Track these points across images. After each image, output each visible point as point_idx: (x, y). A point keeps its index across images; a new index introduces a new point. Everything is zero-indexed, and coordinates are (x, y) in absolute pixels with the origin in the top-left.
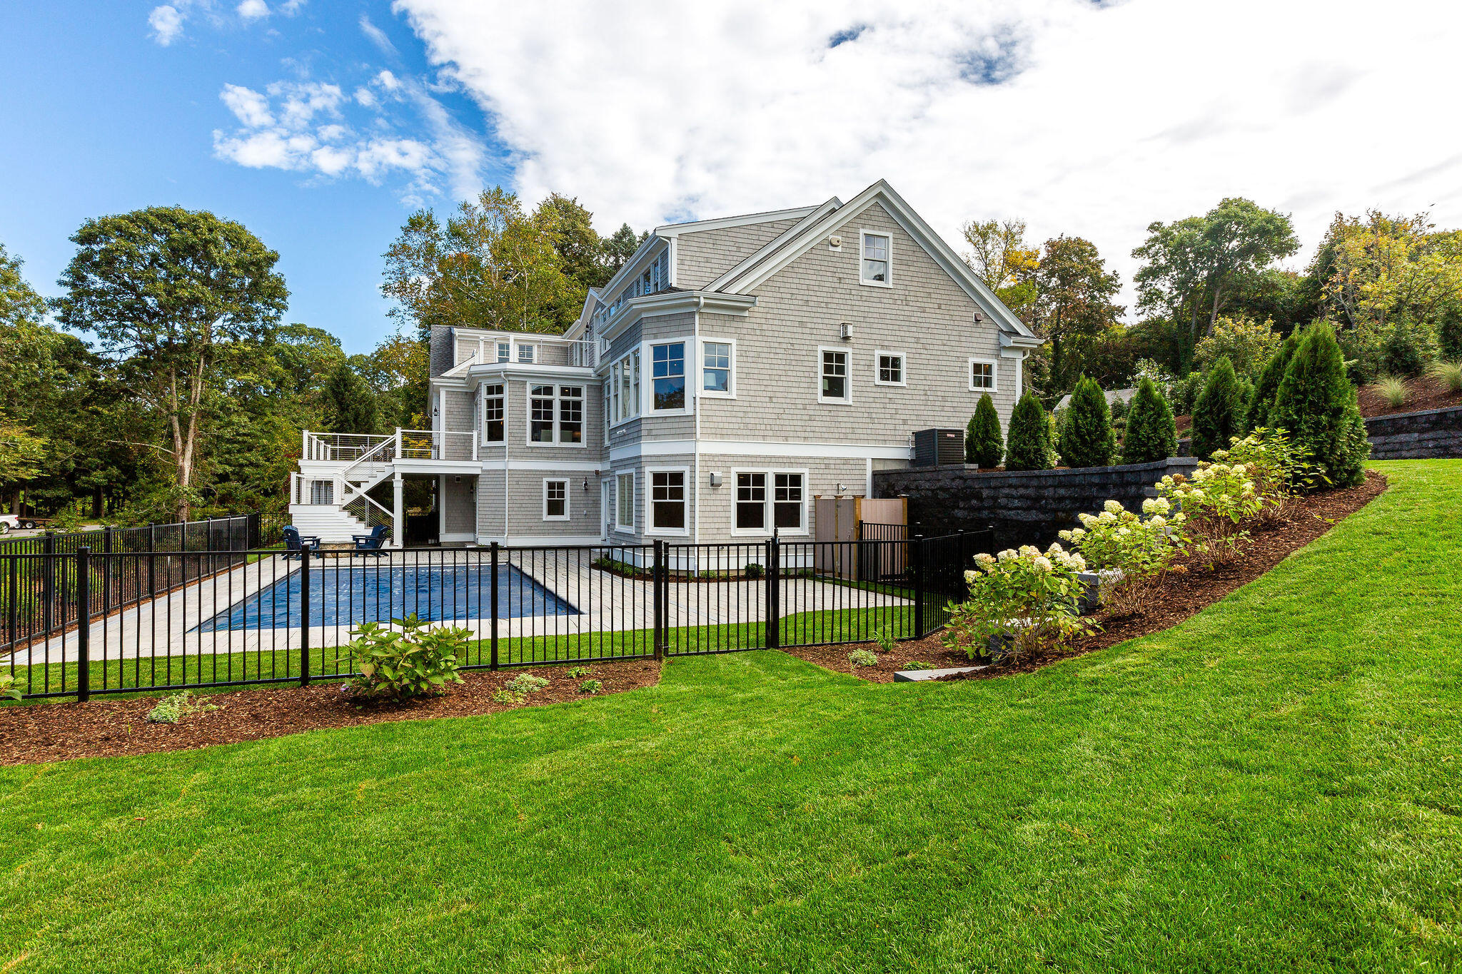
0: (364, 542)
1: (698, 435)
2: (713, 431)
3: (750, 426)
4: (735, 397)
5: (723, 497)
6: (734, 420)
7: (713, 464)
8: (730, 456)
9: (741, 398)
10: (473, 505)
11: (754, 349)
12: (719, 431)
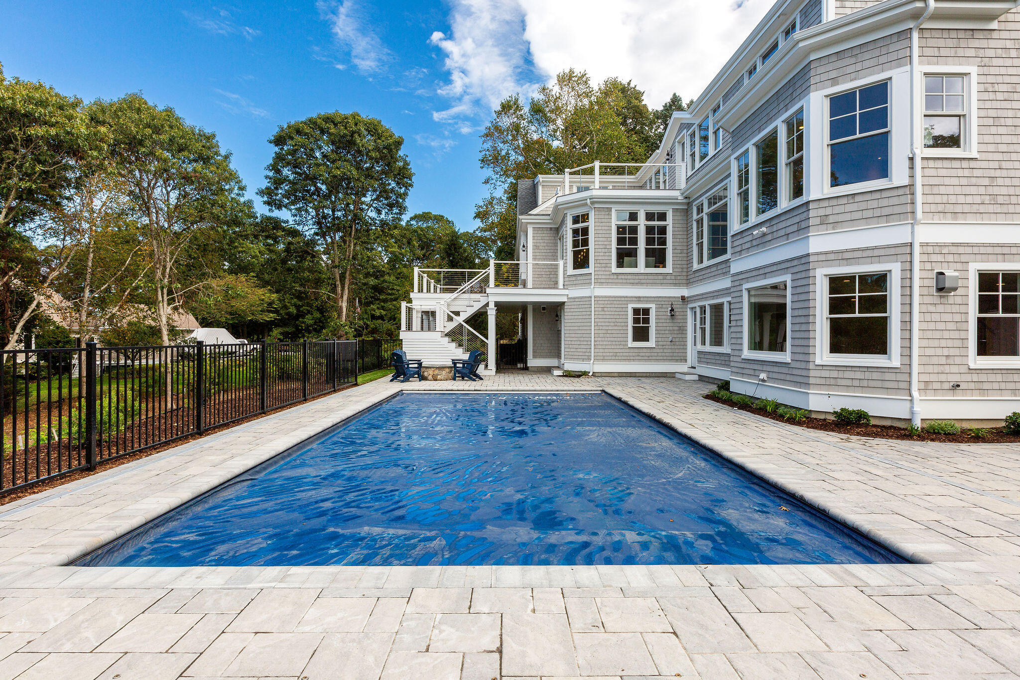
0: (461, 365)
1: (919, 214)
2: (940, 208)
3: (1000, 200)
4: (974, 154)
5: (956, 309)
6: (973, 190)
7: (940, 258)
8: (967, 245)
9: (984, 156)
10: (559, 332)
11: (1007, 79)
12: (950, 208)
